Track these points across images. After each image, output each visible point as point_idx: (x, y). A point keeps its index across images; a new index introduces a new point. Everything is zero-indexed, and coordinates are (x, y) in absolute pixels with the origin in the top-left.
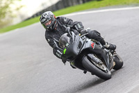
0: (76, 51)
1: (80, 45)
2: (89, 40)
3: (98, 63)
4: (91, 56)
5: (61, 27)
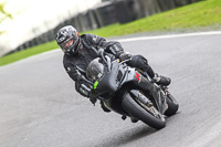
0: (114, 85)
1: (120, 76)
3: (147, 104)
4: (136, 92)
5: (88, 50)
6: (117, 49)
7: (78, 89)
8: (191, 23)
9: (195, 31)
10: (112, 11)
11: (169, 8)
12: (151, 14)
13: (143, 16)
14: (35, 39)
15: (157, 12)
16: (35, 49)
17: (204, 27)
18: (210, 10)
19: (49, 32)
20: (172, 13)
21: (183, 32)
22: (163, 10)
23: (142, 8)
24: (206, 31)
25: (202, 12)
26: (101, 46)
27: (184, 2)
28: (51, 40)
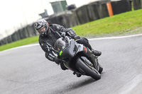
2: (82, 46)
3: (90, 65)
4: (84, 58)
5: (54, 34)
6: (72, 33)
7: (47, 56)
8: (100, 31)
9: (102, 37)
12: (73, 26)
15: (77, 24)
17: (108, 34)
18: (111, 23)
20: (87, 25)
22: (81, 23)
23: (68, 22)
25: (106, 25)
26: (62, 31)
27: (95, 18)
28: (9, 42)
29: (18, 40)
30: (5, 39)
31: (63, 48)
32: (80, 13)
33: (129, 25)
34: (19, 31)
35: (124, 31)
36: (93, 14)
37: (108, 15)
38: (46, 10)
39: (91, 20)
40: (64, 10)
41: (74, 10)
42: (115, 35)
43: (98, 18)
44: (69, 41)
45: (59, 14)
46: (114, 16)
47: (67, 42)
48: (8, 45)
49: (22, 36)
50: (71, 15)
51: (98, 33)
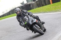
3: (39, 28)
4: (36, 25)
6: (31, 14)
7: (20, 24)
8: (47, 10)
9: (47, 13)
10: (25, 7)
11: (40, 6)
12: (35, 8)
13: (33, 9)
14: (3, 15)
15: (37, 7)
16: (3, 17)
17: (50, 12)
18: (52, 7)
19: (7, 13)
20: (41, 8)
21: (44, 13)
22: (39, 7)
23: (33, 6)
24: (50, 13)
25: (49, 8)
26: (27, 13)
27: (44, 5)
28: (8, 15)
29: (11, 14)
30: (6, 14)
31: (27, 21)
32: (38, 3)
33: (59, 8)
34: (12, 10)
35: (57, 11)
36: (44, 3)
37: (50, 4)
38: (23, 2)
39: (43, 6)
40: (31, 1)
41: (35, 1)
42: (53, 12)
43: (46, 5)
44: (29, 18)
45: (29, 3)
46: (53, 4)
47: (28, 18)
48: (7, 16)
49: (13, 12)
50: (34, 4)
51: (46, 11)
